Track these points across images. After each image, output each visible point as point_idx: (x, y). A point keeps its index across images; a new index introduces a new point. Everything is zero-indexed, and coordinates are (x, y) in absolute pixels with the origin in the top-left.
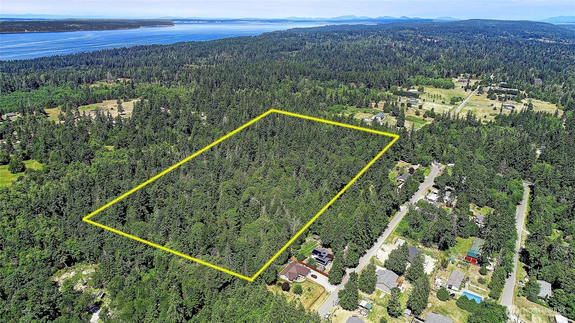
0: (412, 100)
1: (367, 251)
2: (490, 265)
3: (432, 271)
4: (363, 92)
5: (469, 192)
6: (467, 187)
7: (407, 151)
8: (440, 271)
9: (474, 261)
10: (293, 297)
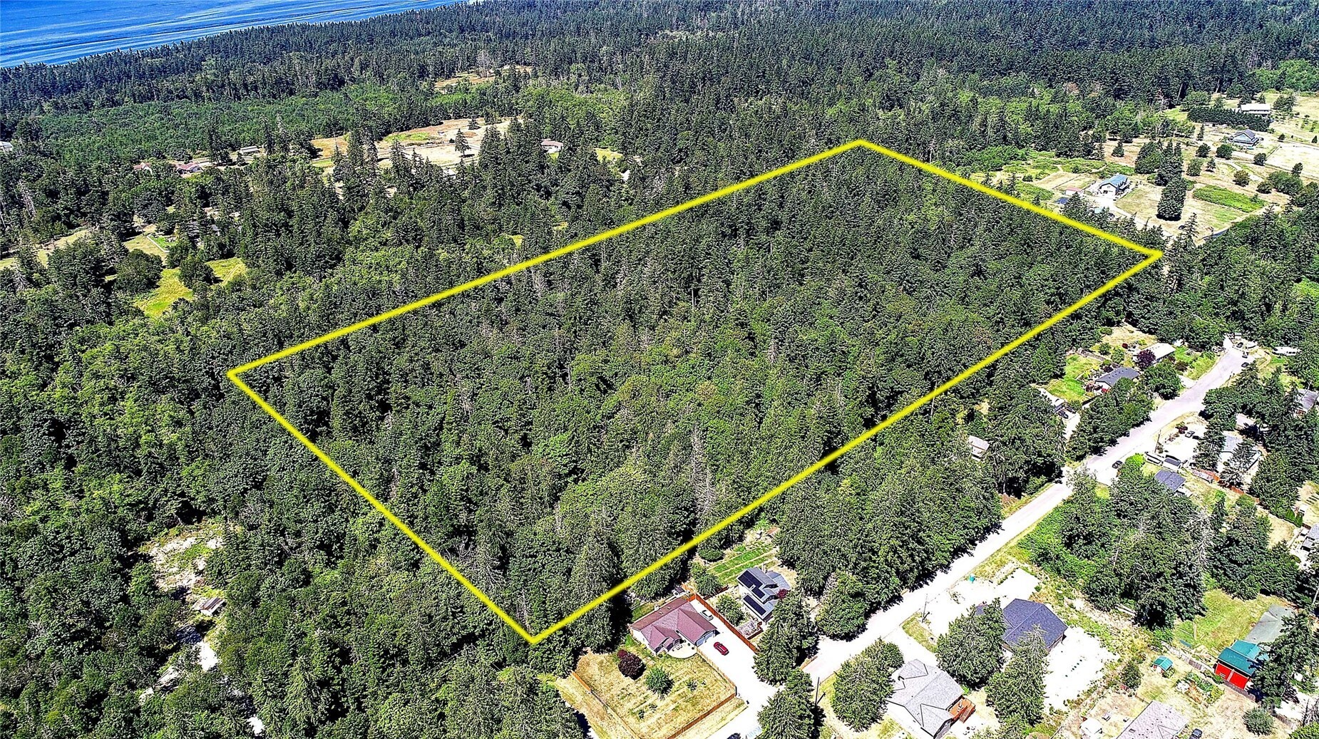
0: (1239, 138)
1: (906, 594)
2: (1297, 701)
3: (1086, 689)
4: (1092, 110)
5: (1299, 454)
6: (1306, 433)
7: (1147, 299)
8: (1110, 695)
9: (1238, 681)
10: (641, 698)
